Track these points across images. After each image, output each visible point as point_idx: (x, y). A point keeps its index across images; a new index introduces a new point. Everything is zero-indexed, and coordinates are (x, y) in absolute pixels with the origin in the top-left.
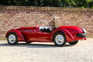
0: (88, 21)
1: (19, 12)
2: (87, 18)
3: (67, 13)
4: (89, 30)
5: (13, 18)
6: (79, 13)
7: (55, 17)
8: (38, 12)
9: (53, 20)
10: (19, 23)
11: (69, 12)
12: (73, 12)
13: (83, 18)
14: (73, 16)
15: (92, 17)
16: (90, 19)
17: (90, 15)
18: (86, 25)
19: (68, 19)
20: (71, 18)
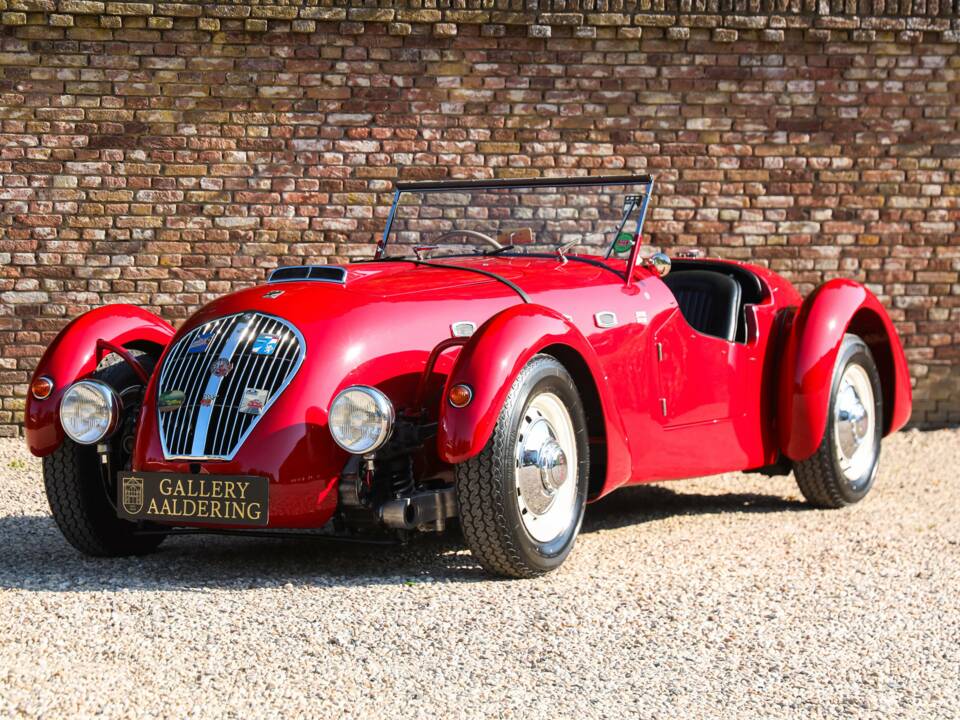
2: (347, 133)
11: (35, 47)
12: (103, 49)
13: (277, 131)
14: (113, 109)
15: (420, 128)
16: (389, 153)
17: (393, 92)
18: (328, 236)
19: (32, 141)
20: (79, 130)
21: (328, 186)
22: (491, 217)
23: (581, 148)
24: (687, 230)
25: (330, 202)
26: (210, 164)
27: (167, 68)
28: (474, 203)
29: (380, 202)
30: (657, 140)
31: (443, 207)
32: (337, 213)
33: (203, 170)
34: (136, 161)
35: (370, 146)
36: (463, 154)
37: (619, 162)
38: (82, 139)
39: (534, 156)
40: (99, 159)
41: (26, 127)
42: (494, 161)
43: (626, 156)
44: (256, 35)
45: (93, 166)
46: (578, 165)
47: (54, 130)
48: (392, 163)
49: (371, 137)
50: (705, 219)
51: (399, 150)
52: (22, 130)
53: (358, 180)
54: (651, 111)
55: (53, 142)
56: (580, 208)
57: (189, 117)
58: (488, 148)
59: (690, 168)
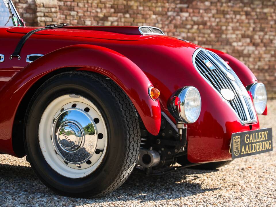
0: (183, 25)
2: (182, 10)
9: (27, 15)
13: (164, 9)
15: (199, 9)
16: (192, 17)
19: (99, 10)
20: (112, 7)
21: (176, 27)
22: (216, 37)
23: (238, 17)
24: (262, 42)
25: (176, 32)
26: (146, 19)
28: (212, 32)
29: (189, 32)
30: (256, 15)
31: (204, 34)
32: (178, 35)
33: (144, 20)
34: (127, 18)
35: (187, 14)
36: (210, 18)
37: (246, 21)
38: (112, 10)
39: (227, 19)
40: (117, 17)
41: (98, 6)
42: (218, 20)
43: (249, 19)
45: (115, 19)
46: (237, 22)
47: (105, 7)
48: (192, 20)
49: (187, 12)
50: (266, 39)
51: (194, 16)
52: (96, 6)
54: (255, 6)
55: (105, 11)
56: (237, 35)
58: (216, 16)
59: (264, 23)
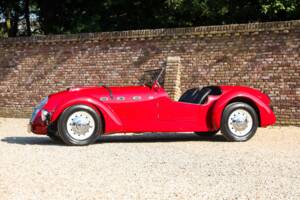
1: (85, 50)
2: (267, 56)
3: (203, 44)
4: (278, 98)
5: (73, 65)
6: (238, 43)
7: (169, 58)
8: (126, 45)
10: (86, 78)
11: (207, 41)
12: (219, 41)
14: (221, 54)
16: (276, 61)
17: (276, 47)
18: (264, 80)
19: (206, 61)
20: (215, 59)
21: (263, 69)
26: (240, 65)
27: (231, 44)
29: (275, 72)
31: (289, 73)
32: (265, 75)
33: (238, 66)
34: (225, 65)
35: (272, 60)
36: (292, 61)
38: (215, 61)
40: (219, 65)
44: (248, 36)
47: (210, 59)
48: (277, 63)
51: (278, 60)
52: (205, 59)
53: (270, 67)
55: (210, 61)
57: (235, 55)
